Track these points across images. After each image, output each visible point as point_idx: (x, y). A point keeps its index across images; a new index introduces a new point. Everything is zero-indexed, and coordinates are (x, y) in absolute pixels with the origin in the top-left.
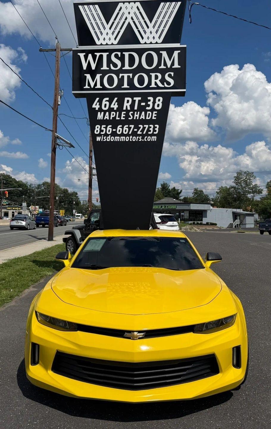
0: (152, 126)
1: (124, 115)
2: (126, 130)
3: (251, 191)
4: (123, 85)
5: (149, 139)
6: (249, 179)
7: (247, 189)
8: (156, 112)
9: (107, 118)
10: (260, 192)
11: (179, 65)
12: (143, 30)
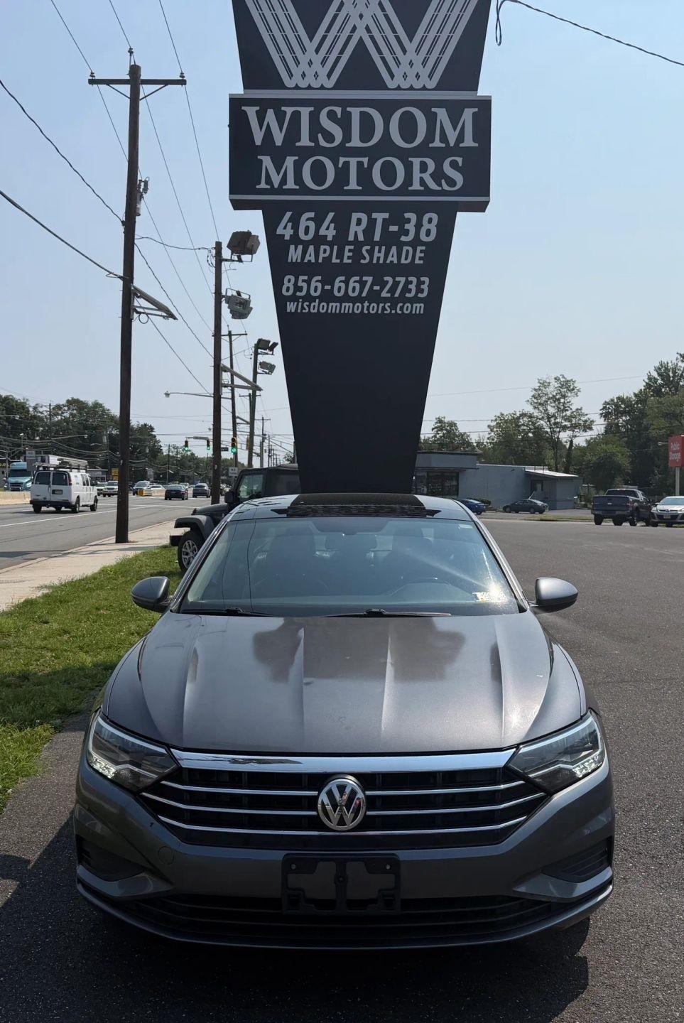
0: (414, 280)
1: (351, 254)
2: (354, 289)
3: (568, 424)
4: (348, 184)
5: (407, 310)
6: (564, 397)
7: (558, 420)
8: (424, 248)
9: (309, 258)
10: (587, 426)
11: (475, 141)
12: (393, 57)
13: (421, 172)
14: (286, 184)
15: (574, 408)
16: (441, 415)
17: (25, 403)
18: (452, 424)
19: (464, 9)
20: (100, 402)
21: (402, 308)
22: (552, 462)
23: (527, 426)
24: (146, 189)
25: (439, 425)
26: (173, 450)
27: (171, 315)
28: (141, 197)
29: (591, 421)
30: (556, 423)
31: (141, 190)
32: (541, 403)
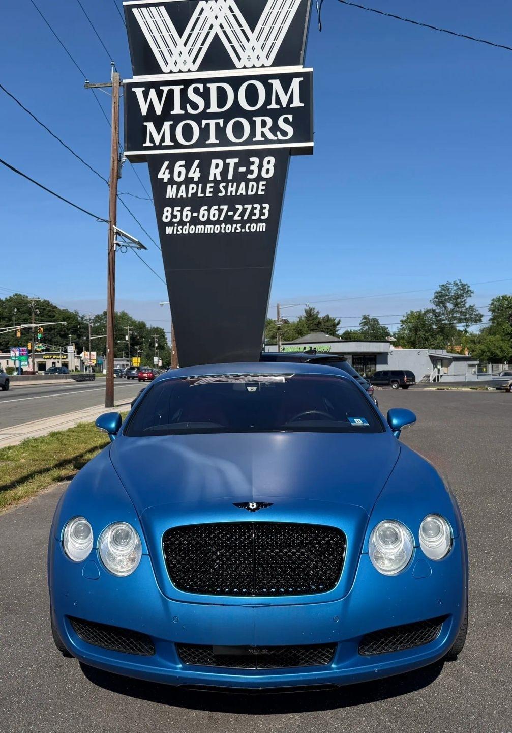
1: (212, 190)
2: (214, 215)
3: (463, 317)
4: (209, 139)
5: (253, 228)
6: (460, 296)
7: (455, 315)
8: (264, 183)
9: (182, 194)
10: (478, 319)
11: (301, 102)
12: (240, 45)
13: (262, 127)
14: (164, 142)
15: (467, 306)
17: (76, 315)
18: (375, 320)
19: (291, 6)
20: (125, 311)
21: (249, 228)
23: (431, 320)
25: (365, 320)
27: (142, 247)
30: (455, 318)
32: (441, 303)
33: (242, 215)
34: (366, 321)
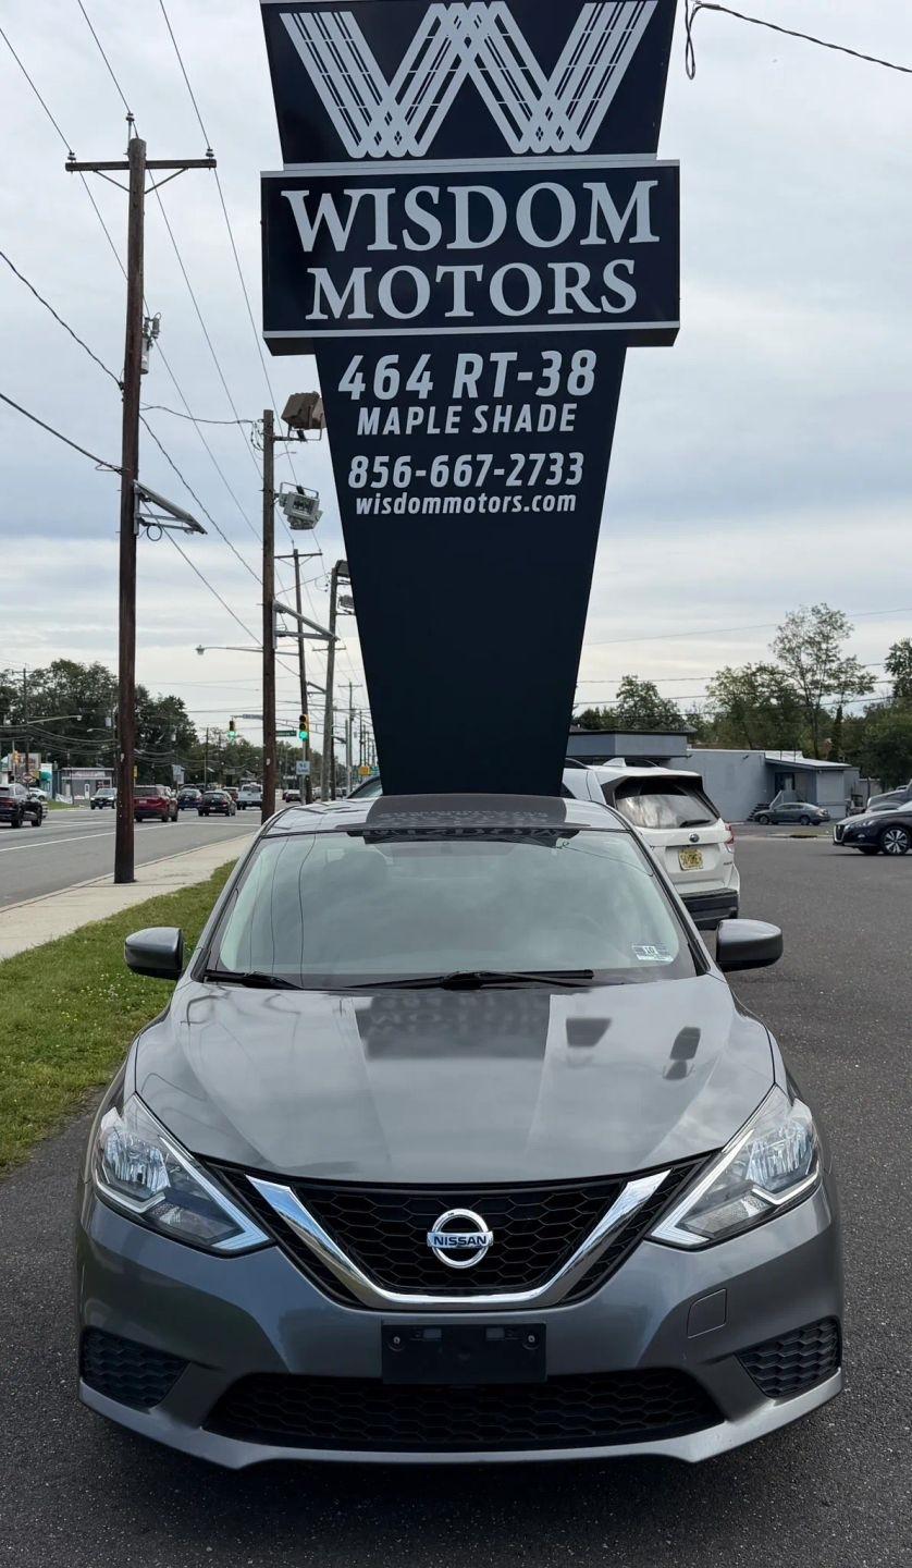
1: (458, 419)
2: (463, 474)
3: (833, 682)
4: (451, 308)
5: (548, 506)
6: (827, 638)
7: (817, 677)
8: (574, 406)
9: (392, 429)
10: (865, 686)
11: (653, 232)
12: (521, 104)
13: (567, 286)
14: (352, 311)
15: (843, 657)
16: (631, 673)
18: (649, 687)
21: (540, 504)
22: (809, 743)
23: (768, 686)
24: (155, 332)
25: (627, 687)
26: (213, 736)
27: (196, 527)
28: (149, 344)
29: (872, 678)
30: (815, 683)
31: (149, 333)
32: (791, 650)
33: (525, 475)
34: (630, 688)
